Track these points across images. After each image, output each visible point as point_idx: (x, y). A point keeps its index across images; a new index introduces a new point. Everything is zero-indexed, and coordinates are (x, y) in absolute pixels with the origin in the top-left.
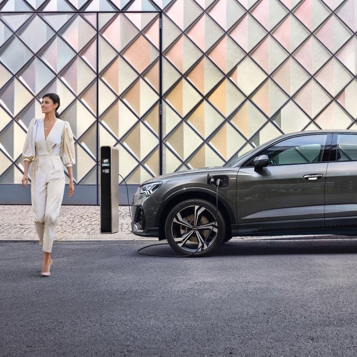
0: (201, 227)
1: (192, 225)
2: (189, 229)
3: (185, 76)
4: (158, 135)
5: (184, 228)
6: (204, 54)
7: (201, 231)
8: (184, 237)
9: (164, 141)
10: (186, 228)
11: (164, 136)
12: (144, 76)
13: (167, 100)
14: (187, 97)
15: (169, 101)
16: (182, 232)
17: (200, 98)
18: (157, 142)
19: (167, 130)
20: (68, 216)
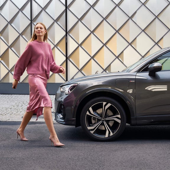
0: (107, 119)
1: (101, 117)
2: (99, 120)
3: (80, 20)
4: (65, 54)
5: (94, 119)
6: (92, 6)
7: (108, 122)
8: (95, 126)
9: (68, 58)
10: (96, 119)
11: (68, 55)
12: (57, 21)
13: (70, 34)
14: (82, 32)
15: (72, 35)
16: (93, 122)
17: (90, 32)
18: (65, 58)
19: (70, 52)
20: (16, 102)
